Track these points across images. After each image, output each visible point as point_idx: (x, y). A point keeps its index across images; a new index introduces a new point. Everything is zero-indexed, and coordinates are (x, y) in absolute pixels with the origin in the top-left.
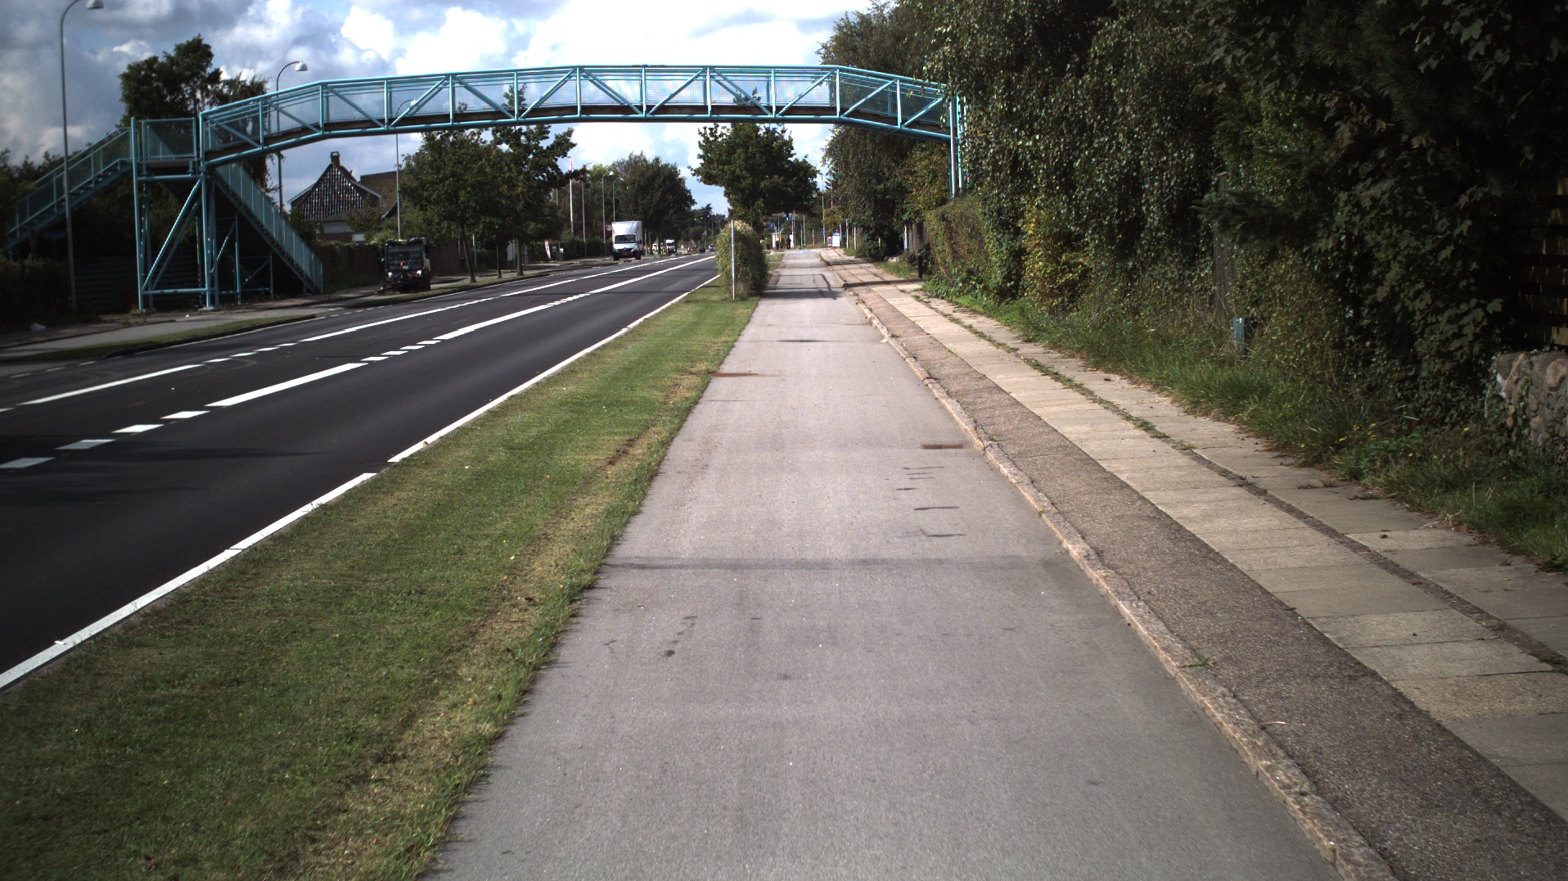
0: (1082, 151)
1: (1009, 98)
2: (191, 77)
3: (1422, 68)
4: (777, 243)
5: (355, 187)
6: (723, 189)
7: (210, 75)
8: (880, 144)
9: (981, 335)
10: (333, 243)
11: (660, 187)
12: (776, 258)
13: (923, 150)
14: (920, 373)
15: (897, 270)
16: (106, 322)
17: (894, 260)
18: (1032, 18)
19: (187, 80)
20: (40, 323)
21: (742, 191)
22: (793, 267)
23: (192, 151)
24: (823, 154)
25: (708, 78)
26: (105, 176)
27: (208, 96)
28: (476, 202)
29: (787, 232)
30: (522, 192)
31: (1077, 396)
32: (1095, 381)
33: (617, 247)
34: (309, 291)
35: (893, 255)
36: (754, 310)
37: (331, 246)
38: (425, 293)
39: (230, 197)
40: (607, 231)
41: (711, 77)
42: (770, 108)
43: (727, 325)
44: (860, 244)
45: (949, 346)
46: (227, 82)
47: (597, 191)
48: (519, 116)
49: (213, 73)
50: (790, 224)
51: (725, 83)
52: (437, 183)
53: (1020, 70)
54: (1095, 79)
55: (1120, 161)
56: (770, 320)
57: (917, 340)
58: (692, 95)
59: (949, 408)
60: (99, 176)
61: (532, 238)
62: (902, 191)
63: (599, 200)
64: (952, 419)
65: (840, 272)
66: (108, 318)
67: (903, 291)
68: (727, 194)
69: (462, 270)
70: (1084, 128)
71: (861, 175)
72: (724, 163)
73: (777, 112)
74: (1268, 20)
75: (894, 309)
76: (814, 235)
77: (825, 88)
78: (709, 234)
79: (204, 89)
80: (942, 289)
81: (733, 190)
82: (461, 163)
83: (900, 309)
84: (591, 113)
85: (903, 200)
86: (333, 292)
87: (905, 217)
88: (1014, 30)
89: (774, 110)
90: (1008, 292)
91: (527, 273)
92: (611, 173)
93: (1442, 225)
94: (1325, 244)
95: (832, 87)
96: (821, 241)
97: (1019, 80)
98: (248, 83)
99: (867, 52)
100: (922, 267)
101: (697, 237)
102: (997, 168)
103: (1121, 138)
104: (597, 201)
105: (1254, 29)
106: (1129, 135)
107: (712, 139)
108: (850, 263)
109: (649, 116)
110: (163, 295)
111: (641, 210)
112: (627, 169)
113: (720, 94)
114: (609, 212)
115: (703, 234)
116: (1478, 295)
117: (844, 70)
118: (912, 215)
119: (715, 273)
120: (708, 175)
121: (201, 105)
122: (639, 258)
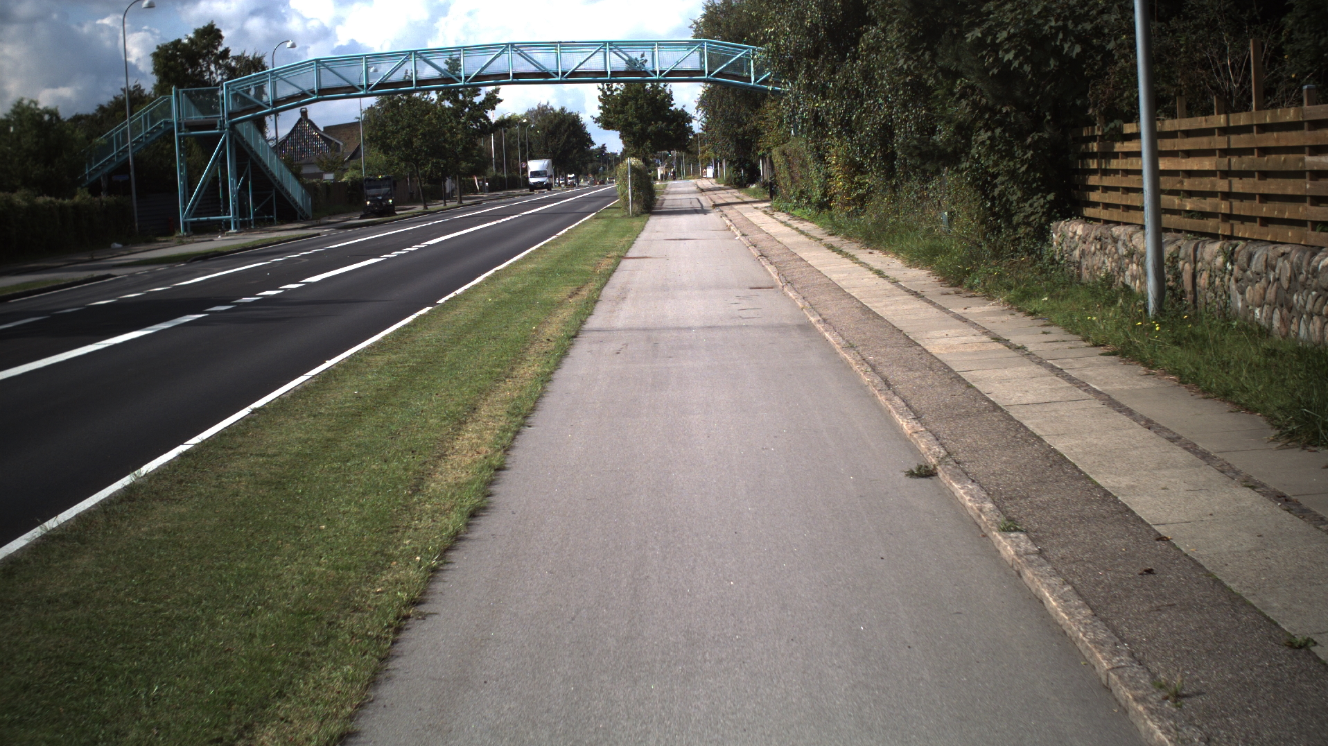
0: (857, 110)
1: (809, 75)
2: (207, 54)
3: (990, 73)
4: (662, 175)
5: (321, 136)
6: (618, 133)
7: (221, 53)
8: (739, 97)
9: (802, 232)
10: (314, 180)
11: (566, 131)
12: (661, 187)
13: (772, 101)
14: (755, 252)
15: (755, 193)
16: (161, 242)
17: (754, 186)
18: (824, 24)
19: (204, 57)
20: (118, 243)
21: (634, 135)
22: (675, 193)
23: (219, 113)
24: (696, 105)
25: (608, 50)
26: (151, 133)
27: (220, 68)
28: (427, 146)
29: (669, 166)
30: (461, 139)
31: (847, 263)
32: (863, 255)
33: (532, 180)
34: (301, 218)
35: (753, 183)
36: (646, 223)
37: (314, 183)
38: (394, 218)
39: (245, 147)
40: (522, 169)
41: (610, 49)
42: (655, 72)
43: (628, 232)
44: (729, 174)
45: (779, 239)
46: (234, 58)
47: (513, 135)
48: (465, 81)
49: (224, 51)
50: (671, 159)
51: (620, 53)
52: (396, 133)
53: (816, 57)
54: (865, 63)
55: (880, 115)
56: (658, 228)
57: (759, 236)
58: (596, 63)
59: (769, 269)
60: (148, 133)
61: (464, 175)
62: (757, 132)
63: (516, 142)
64: (770, 275)
65: (711, 196)
66: (160, 239)
67: (756, 208)
68: (621, 137)
69: (416, 201)
70: (858, 95)
71: (725, 121)
72: (619, 113)
73: (660, 75)
74: (925, 45)
75: (747, 219)
76: (692, 168)
77: (697, 54)
78: (604, 169)
79: (216, 63)
80: (783, 205)
81: (627, 133)
82: (415, 116)
83: (752, 219)
84: (520, 78)
85: (758, 139)
86: (319, 218)
87: (760, 153)
88: (812, 32)
89: (658, 73)
90: (823, 205)
91: (465, 202)
92: (525, 121)
93: (1019, 153)
94: (965, 165)
95: (702, 55)
96: (698, 174)
97: (816, 64)
98: (251, 58)
99: (728, 26)
100: (772, 190)
101: (595, 172)
102: (804, 121)
103: (881, 101)
104: (514, 143)
105: (918, 50)
106: (886, 99)
107: (608, 93)
108: (720, 189)
109: (563, 79)
110: (199, 222)
111: (550, 150)
112: (536, 117)
113: (616, 62)
114: (523, 153)
115: (601, 169)
116: (1042, 191)
117: (711, 43)
118: (765, 151)
119: (616, 198)
120: (606, 122)
121: (214, 75)
122: (549, 189)
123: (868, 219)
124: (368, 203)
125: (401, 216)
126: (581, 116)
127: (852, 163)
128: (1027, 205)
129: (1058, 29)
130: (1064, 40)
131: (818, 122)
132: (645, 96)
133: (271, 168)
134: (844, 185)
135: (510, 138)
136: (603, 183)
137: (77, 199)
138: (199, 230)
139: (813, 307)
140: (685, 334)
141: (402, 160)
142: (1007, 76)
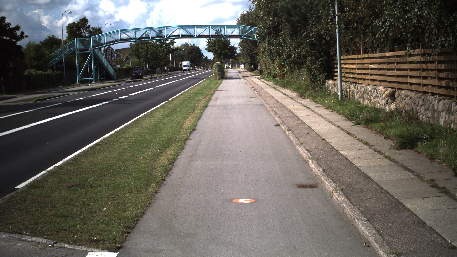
0: (281, 50)
1: (269, 40)
3: (309, 43)
4: (226, 67)
5: (115, 53)
6: (213, 53)
8: (251, 43)
9: (267, 84)
10: (115, 67)
11: (195, 52)
12: (226, 71)
14: (253, 89)
15: (256, 73)
17: (256, 71)
18: (273, 26)
19: (82, 28)
20: (61, 86)
21: (218, 54)
22: (231, 73)
24: (238, 45)
26: (69, 52)
28: (152, 57)
29: (229, 64)
30: (163, 55)
31: (277, 92)
32: (282, 90)
33: (184, 68)
34: (113, 79)
35: (256, 70)
36: (222, 81)
38: (141, 79)
40: (180, 64)
41: (211, 28)
42: (225, 35)
44: (248, 67)
45: (260, 86)
46: (91, 28)
48: (166, 37)
49: (88, 26)
50: (230, 62)
51: (214, 29)
52: (142, 52)
53: (271, 35)
55: (287, 52)
57: (255, 85)
58: (206, 33)
60: (67, 52)
61: (162, 66)
62: (257, 54)
64: (256, 94)
65: (242, 74)
67: (256, 78)
68: (214, 55)
69: (148, 74)
70: (282, 46)
71: (247, 50)
72: (213, 47)
73: (227, 36)
74: (294, 36)
75: (252, 81)
76: (236, 65)
77: (238, 30)
78: (207, 64)
80: (263, 77)
81: (215, 53)
82: (149, 47)
83: (254, 81)
84: (183, 37)
86: (118, 79)
88: (269, 28)
89: (226, 35)
90: (274, 77)
91: (163, 75)
92: (181, 48)
93: (317, 63)
95: (240, 30)
96: (239, 67)
97: (271, 37)
98: (97, 28)
99: (248, 21)
100: (261, 72)
101: (204, 66)
102: (268, 53)
103: (288, 48)
104: (177, 55)
105: (292, 37)
106: (289, 47)
107: (210, 40)
108: (246, 72)
109: (197, 37)
110: (83, 80)
111: (190, 58)
112: (184, 47)
113: (213, 32)
114: (180, 59)
115: (206, 64)
116: (323, 73)
117: (243, 26)
118: (259, 60)
119: (213, 74)
120: (209, 50)
121: (85, 34)
122: (189, 71)
123: (285, 81)
124: (134, 74)
125: (145, 79)
126: (200, 47)
127: (281, 64)
128: (320, 76)
129: (325, 33)
130: (326, 36)
131: (271, 53)
132: (222, 41)
133: (104, 63)
134: (279, 71)
135: (176, 54)
136: (207, 69)
137: (48, 72)
138: (83, 82)
139: (265, 101)
140: (233, 106)
141: (144, 61)
142: (313, 45)
